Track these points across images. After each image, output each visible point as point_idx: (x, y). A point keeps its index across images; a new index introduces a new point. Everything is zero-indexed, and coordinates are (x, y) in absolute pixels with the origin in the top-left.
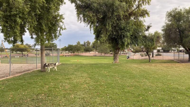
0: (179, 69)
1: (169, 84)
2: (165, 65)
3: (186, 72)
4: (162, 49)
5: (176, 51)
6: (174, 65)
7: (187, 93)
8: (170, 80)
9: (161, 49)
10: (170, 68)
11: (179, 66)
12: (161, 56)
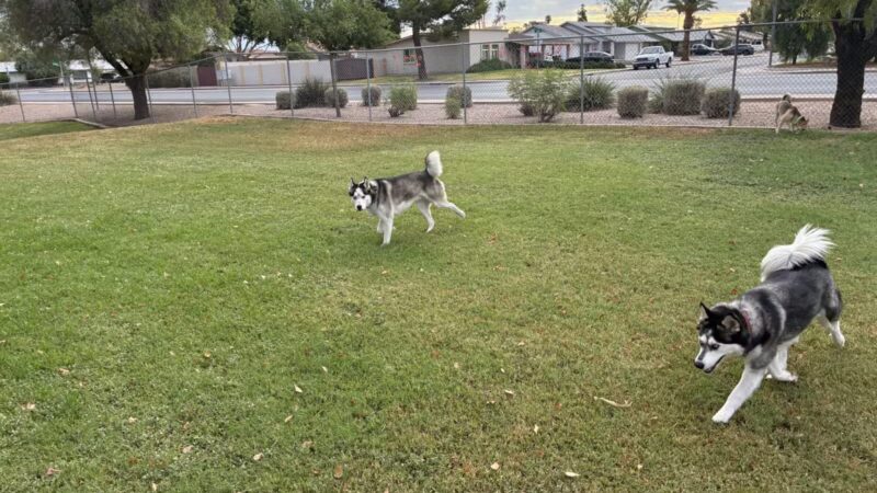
0: (84, 155)
1: (26, 220)
2: (25, 144)
3: (110, 164)
4: (20, 70)
5: (89, 75)
6: (66, 139)
7: (93, 239)
8: (33, 206)
9: (14, 70)
10: (46, 153)
11: (87, 140)
12: (11, 107)
